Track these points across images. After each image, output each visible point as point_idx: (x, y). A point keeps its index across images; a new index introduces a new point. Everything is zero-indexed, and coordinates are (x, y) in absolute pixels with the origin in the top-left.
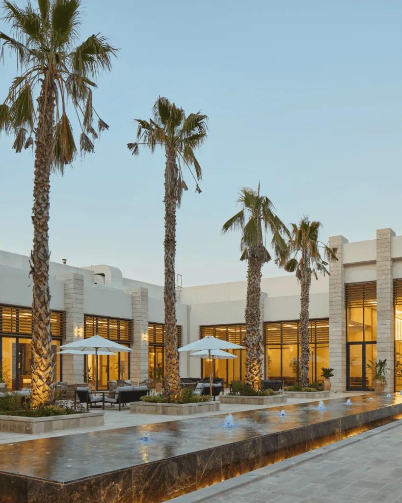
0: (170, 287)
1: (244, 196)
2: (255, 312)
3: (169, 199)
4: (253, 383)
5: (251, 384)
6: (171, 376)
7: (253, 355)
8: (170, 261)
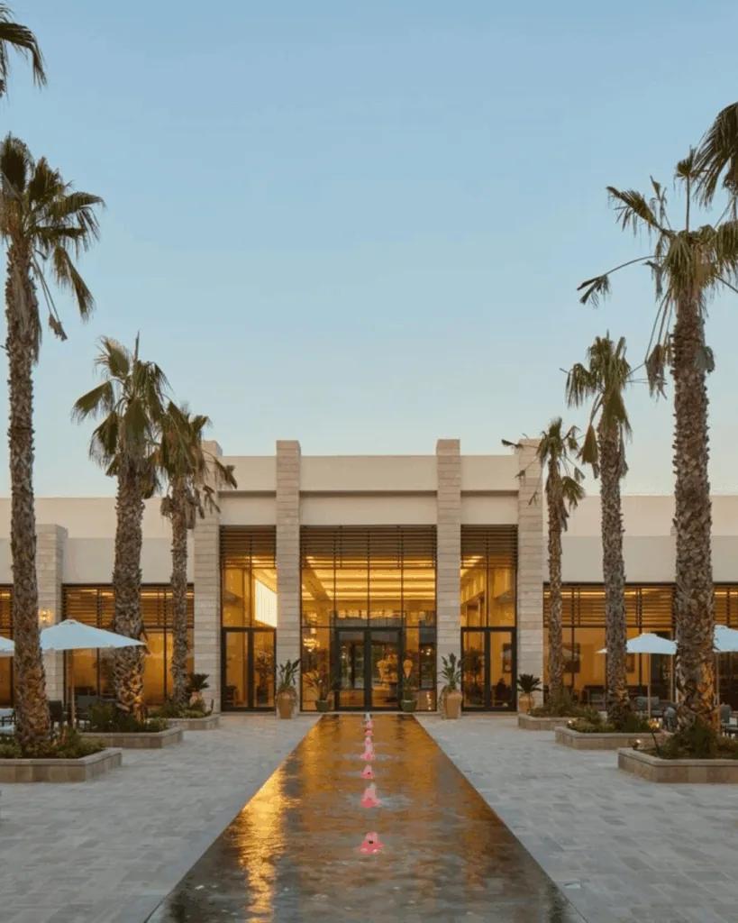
0: (27, 523)
1: (108, 354)
2: (134, 575)
3: (20, 345)
4: (131, 707)
5: (127, 709)
6: (34, 703)
7: (131, 656)
8: (24, 470)
